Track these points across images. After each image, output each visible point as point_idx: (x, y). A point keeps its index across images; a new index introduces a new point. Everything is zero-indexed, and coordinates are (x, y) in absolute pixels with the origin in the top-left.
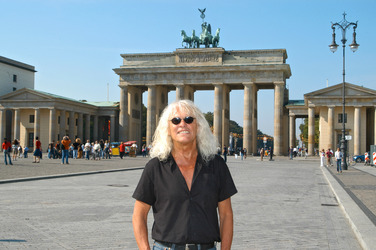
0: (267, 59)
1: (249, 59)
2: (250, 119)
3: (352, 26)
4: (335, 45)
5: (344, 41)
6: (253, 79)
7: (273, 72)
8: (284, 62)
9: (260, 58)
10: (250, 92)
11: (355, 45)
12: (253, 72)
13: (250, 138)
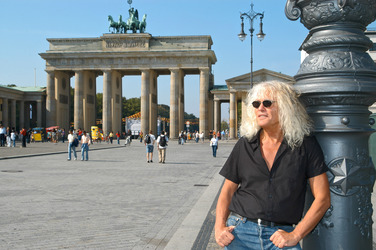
0: (193, 45)
1: (175, 45)
2: (176, 103)
3: (259, 17)
4: (243, 34)
5: (252, 31)
6: (179, 65)
7: (198, 57)
8: (209, 48)
9: (186, 44)
10: (176, 78)
11: (262, 34)
12: (179, 58)
13: (176, 122)
